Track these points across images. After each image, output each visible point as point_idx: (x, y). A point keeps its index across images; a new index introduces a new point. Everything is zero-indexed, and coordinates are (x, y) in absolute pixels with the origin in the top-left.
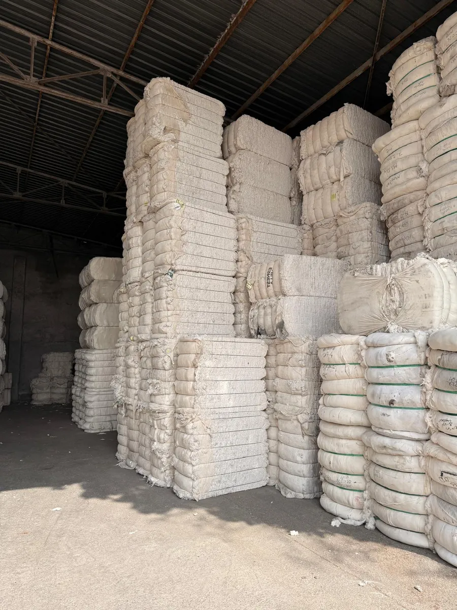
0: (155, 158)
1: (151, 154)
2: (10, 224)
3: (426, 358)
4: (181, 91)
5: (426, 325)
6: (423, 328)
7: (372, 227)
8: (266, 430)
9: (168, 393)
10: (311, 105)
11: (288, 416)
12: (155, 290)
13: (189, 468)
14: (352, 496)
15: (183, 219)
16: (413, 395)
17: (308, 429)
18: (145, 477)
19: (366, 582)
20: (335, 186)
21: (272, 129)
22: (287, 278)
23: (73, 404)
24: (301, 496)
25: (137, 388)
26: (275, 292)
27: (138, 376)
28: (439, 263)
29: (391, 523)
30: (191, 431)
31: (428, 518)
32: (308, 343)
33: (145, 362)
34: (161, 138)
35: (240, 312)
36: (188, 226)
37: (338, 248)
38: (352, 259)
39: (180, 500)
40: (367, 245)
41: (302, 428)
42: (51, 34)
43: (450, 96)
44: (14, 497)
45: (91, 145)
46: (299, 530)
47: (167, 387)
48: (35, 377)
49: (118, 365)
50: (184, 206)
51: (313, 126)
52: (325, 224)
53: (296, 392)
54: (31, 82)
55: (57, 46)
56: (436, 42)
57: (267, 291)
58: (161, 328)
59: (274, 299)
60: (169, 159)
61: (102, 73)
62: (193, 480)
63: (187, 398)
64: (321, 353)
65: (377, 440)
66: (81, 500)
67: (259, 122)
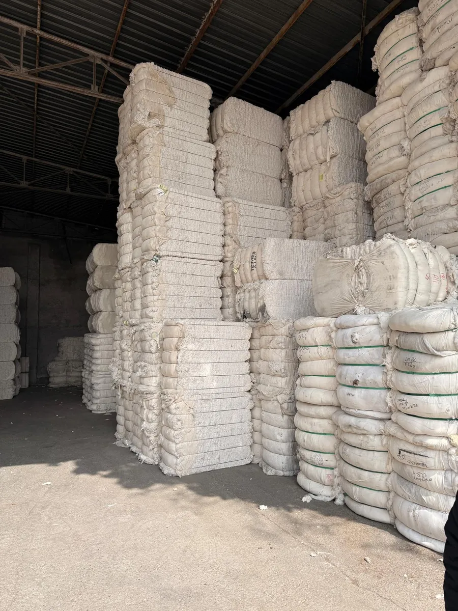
0: (141, 144)
1: (137, 140)
2: (23, 212)
3: (388, 339)
4: (165, 76)
5: (391, 306)
6: (387, 310)
7: (358, 208)
8: (251, 410)
9: (155, 375)
10: (305, 83)
11: (269, 396)
12: (143, 275)
13: (173, 446)
14: (324, 474)
15: (167, 204)
16: (374, 375)
17: (288, 408)
18: (137, 455)
19: (318, 553)
20: (323, 167)
21: (261, 110)
22: (268, 262)
23: (83, 387)
24: (281, 473)
25: (131, 370)
26: (258, 276)
27: (131, 359)
28: (407, 244)
29: (357, 499)
30: (174, 411)
31: (389, 495)
32: (288, 325)
33: (136, 345)
34: (146, 124)
35: (228, 296)
36: (171, 212)
37: (325, 229)
38: (337, 241)
39: (164, 476)
40: (352, 226)
41: (282, 408)
42: (38, 23)
43: (430, 69)
44: (12, 472)
45: (90, 133)
46: (269, 505)
47: (153, 369)
48: (52, 361)
49: (115, 349)
50: (168, 192)
51: (302, 105)
52: (314, 206)
53: (276, 373)
54: (20, 72)
55: (46, 35)
56: (419, 13)
57: (252, 275)
58: (147, 312)
59: (257, 283)
60: (154, 144)
61: (92, 60)
62: (177, 457)
63: (171, 380)
64: (297, 335)
65: (345, 419)
66: (73, 475)
67: (247, 103)
